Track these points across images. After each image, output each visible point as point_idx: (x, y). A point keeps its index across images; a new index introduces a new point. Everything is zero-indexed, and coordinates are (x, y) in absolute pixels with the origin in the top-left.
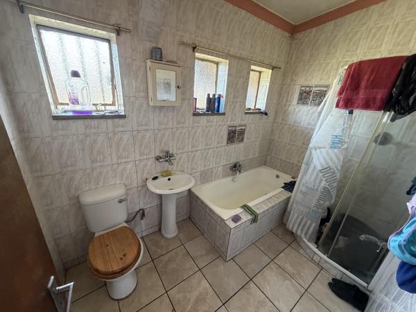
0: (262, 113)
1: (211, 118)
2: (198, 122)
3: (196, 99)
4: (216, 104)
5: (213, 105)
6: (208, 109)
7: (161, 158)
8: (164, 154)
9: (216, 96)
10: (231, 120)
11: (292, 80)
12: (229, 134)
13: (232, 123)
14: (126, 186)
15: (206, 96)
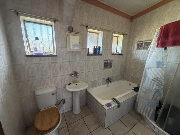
0: (120, 54)
1: (96, 57)
2: (90, 59)
3: (89, 49)
4: (98, 51)
5: (96, 51)
6: (94, 53)
7: (72, 74)
8: (74, 73)
9: (98, 47)
10: (105, 58)
11: (133, 39)
12: (105, 64)
13: (106, 59)
14: (56, 87)
15: (93, 47)
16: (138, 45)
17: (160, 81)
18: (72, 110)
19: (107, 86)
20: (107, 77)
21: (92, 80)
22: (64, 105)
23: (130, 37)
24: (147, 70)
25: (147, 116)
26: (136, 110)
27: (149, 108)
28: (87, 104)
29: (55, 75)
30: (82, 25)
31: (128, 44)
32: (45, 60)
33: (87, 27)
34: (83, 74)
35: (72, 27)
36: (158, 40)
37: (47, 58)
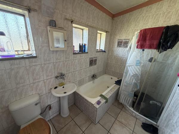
0: (103, 51)
1: (82, 55)
2: (76, 57)
3: (74, 46)
4: (84, 48)
5: (82, 48)
6: (80, 51)
7: (58, 77)
8: (60, 74)
9: (83, 45)
10: (91, 55)
11: (114, 37)
12: (90, 62)
14: (39, 94)
15: (79, 45)
16: (118, 43)
17: (138, 76)
18: (60, 113)
19: (93, 82)
20: (92, 73)
21: (78, 79)
22: (50, 111)
23: (111, 35)
24: (128, 67)
25: (127, 105)
26: (119, 101)
27: (129, 98)
28: (74, 104)
29: (37, 81)
30: (66, 19)
31: (110, 41)
32: (19, 64)
33: (72, 22)
34: (70, 74)
35: (55, 21)
36: (138, 42)
37: (22, 60)
